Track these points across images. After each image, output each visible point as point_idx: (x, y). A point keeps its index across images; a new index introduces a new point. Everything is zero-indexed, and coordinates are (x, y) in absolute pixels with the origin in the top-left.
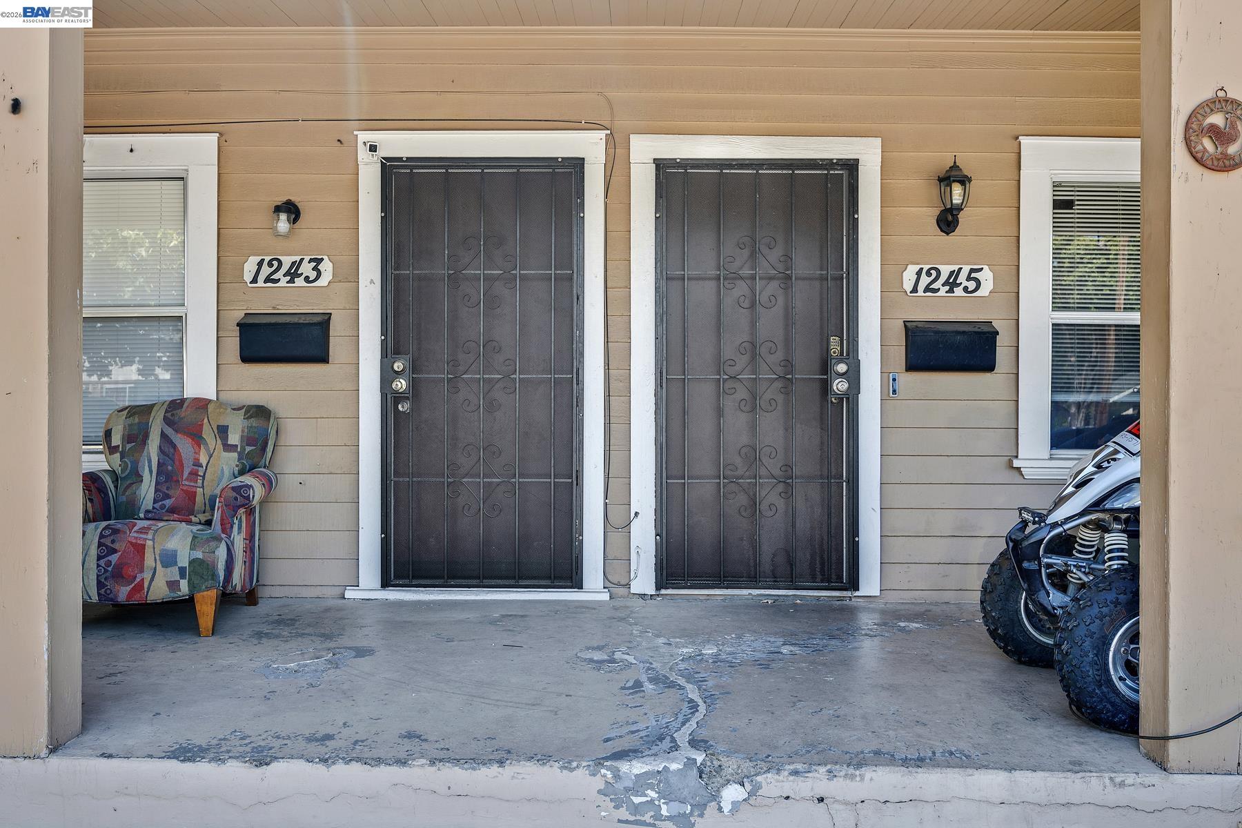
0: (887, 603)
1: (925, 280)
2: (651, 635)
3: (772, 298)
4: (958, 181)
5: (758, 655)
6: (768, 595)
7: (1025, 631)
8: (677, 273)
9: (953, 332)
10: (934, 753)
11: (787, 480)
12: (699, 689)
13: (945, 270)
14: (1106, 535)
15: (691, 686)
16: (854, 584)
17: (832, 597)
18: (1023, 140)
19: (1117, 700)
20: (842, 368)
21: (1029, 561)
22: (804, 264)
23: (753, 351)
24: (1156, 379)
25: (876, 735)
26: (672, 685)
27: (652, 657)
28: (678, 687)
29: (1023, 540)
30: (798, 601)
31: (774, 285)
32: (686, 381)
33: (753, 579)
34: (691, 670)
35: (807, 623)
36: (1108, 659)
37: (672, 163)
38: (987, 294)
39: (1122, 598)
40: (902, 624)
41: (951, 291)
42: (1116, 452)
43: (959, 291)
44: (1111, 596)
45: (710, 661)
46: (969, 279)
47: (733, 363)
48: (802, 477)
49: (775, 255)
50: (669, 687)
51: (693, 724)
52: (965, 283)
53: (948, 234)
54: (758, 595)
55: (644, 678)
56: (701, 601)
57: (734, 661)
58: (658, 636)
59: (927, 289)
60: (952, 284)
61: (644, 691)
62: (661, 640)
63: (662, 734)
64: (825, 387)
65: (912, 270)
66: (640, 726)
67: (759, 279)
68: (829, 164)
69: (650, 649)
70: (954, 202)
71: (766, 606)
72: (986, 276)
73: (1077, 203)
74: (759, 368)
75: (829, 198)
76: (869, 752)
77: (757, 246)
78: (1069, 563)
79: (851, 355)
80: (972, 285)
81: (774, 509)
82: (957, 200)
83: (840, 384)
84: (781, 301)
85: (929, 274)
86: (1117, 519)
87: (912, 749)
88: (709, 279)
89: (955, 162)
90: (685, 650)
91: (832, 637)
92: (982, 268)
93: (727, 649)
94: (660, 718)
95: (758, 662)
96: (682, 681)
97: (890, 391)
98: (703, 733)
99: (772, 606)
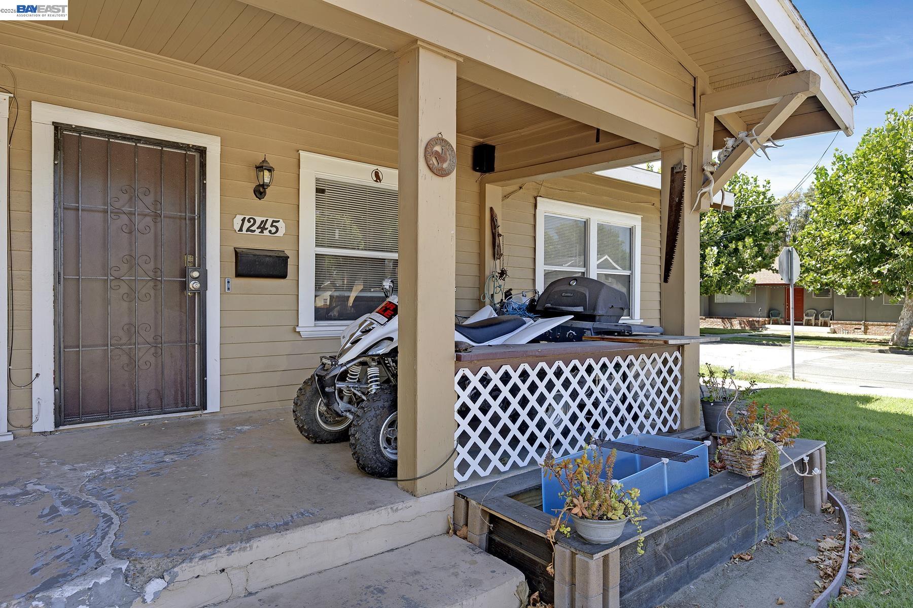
0: (224, 415)
1: (247, 225)
2: (56, 464)
3: (147, 228)
4: (268, 170)
5: (149, 466)
6: (144, 420)
7: (319, 425)
8: (73, 205)
9: (264, 255)
10: (292, 516)
11: (157, 345)
12: (109, 504)
13: (259, 220)
14: (369, 369)
15: (101, 502)
16: (204, 406)
17: (189, 416)
18: (302, 153)
19: (384, 460)
20: (196, 274)
21: (329, 387)
22: (169, 209)
23: (131, 261)
24: (408, 285)
25: (251, 512)
26: (85, 504)
27: (62, 483)
28: (90, 505)
29: (326, 375)
30: (166, 421)
31: (148, 219)
32: (80, 280)
33: (134, 411)
34: (99, 489)
35: (177, 436)
36: (379, 439)
37: (69, 127)
38: (282, 236)
39: (386, 404)
40: (239, 428)
41: (262, 232)
42: (372, 324)
43: (266, 233)
44: (380, 404)
45: (113, 478)
46: (272, 226)
47: (118, 269)
48: (169, 342)
49: (149, 200)
50: (82, 507)
51: (111, 536)
52: (270, 228)
53: (260, 199)
54: (137, 421)
55: (58, 503)
56: (93, 430)
57: (132, 474)
58: (63, 464)
59: (248, 230)
60: (262, 228)
61: (60, 515)
62: (67, 467)
63: (86, 552)
64: (184, 286)
65: (238, 219)
66: (64, 549)
67: (138, 215)
68: (187, 147)
69: (58, 476)
70: (265, 181)
71: (144, 428)
72: (281, 225)
73: (327, 191)
74: (137, 272)
75: (187, 169)
76: (252, 527)
77: (136, 193)
78: (350, 386)
79: (202, 266)
80: (274, 230)
81: (148, 364)
82: (267, 180)
83: (196, 284)
84: (152, 231)
85: (249, 221)
86: (373, 360)
87: (278, 518)
88: (98, 211)
89: (265, 159)
90: (89, 472)
91: (197, 444)
92: (279, 221)
93: (123, 465)
94: (81, 538)
95: (150, 472)
96: (92, 500)
97: (225, 289)
98: (123, 543)
99: (148, 427)
